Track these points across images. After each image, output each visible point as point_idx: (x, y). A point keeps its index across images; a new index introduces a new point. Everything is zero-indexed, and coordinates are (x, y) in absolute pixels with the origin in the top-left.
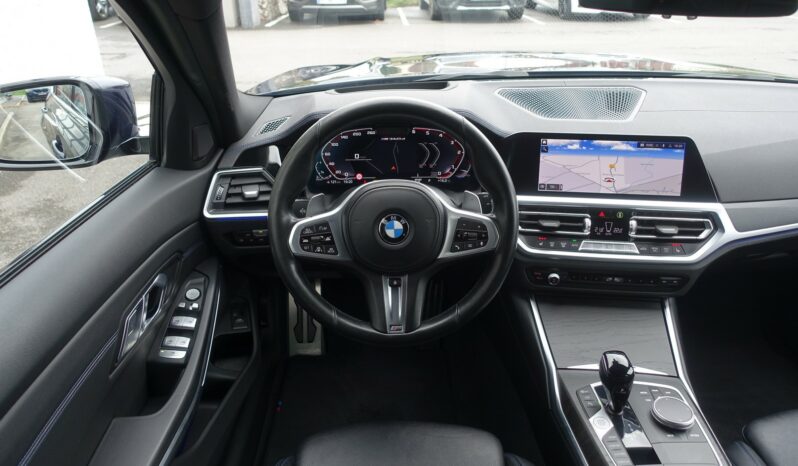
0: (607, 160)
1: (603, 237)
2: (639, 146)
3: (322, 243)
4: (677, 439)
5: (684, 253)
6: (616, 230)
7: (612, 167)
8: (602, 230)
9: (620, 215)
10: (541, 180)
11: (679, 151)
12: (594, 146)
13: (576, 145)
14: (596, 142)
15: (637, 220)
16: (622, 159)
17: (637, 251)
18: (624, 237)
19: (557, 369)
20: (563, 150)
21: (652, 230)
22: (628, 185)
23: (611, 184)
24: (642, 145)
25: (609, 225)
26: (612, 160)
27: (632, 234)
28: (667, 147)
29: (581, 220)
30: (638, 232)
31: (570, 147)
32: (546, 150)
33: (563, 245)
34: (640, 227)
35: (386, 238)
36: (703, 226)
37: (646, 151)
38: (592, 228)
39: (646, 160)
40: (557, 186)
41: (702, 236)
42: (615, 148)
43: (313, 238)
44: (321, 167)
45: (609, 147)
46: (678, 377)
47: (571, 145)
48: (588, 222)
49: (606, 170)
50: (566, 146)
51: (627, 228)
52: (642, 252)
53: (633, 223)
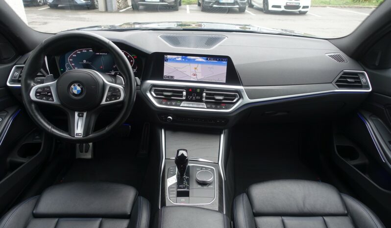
0: (193, 66)
1: (191, 100)
2: (207, 60)
3: (46, 95)
4: (202, 188)
5: (226, 108)
6: (198, 98)
7: (196, 68)
8: (191, 97)
9: (198, 91)
10: (165, 74)
11: (224, 62)
12: (188, 59)
13: (180, 58)
14: (189, 57)
15: (206, 93)
16: (200, 65)
17: (206, 107)
18: (200, 101)
19: (165, 159)
20: (174, 60)
21: (212, 97)
22: (203, 77)
23: (195, 77)
24: (209, 59)
25: (194, 95)
26: (195, 65)
27: (204, 99)
28: (219, 60)
29: (182, 92)
30: (206, 98)
31: (177, 59)
32: (167, 60)
33: (174, 103)
34: (207, 96)
35: (74, 94)
36: (235, 96)
37: (210, 62)
38: (187, 96)
39: (211, 66)
40: (172, 77)
41: (235, 101)
42: (197, 60)
43: (42, 93)
44: (69, 66)
45: (194, 60)
46: (218, 163)
47: (178, 58)
48: (184, 93)
49: (193, 70)
50: (175, 59)
51: (202, 97)
52: (208, 108)
53: (204, 94)
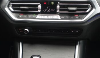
1: (46, 13)
5: (80, 18)
6: (52, 10)
8: (46, 10)
9: (52, 3)
15: (60, 5)
17: (60, 19)
18: (55, 13)
21: (66, 9)
25: (49, 8)
27: (58, 11)
29: (37, 6)
30: (60, 10)
33: (30, 16)
34: (61, 8)
36: (87, 7)
38: (42, 9)
41: (88, 11)
48: (40, 7)
51: (56, 9)
52: (62, 19)
53: (58, 7)
